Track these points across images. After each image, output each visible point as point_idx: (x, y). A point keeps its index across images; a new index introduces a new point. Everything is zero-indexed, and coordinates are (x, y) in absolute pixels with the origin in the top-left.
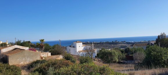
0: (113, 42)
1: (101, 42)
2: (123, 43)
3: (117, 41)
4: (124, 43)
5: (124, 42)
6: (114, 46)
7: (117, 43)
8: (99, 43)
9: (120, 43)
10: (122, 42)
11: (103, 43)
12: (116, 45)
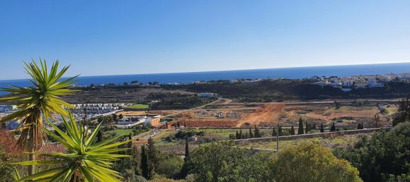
0: (125, 83)
1: (92, 85)
2: (154, 87)
3: (136, 82)
4: (156, 87)
5: (155, 83)
6: (130, 94)
7: (138, 87)
8: (87, 89)
9: (145, 88)
10: (150, 83)
11: (98, 88)
12: (135, 91)
